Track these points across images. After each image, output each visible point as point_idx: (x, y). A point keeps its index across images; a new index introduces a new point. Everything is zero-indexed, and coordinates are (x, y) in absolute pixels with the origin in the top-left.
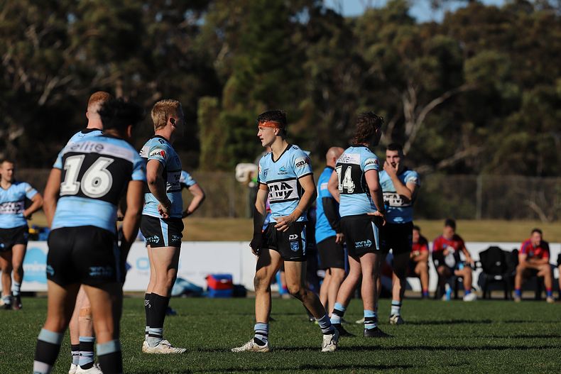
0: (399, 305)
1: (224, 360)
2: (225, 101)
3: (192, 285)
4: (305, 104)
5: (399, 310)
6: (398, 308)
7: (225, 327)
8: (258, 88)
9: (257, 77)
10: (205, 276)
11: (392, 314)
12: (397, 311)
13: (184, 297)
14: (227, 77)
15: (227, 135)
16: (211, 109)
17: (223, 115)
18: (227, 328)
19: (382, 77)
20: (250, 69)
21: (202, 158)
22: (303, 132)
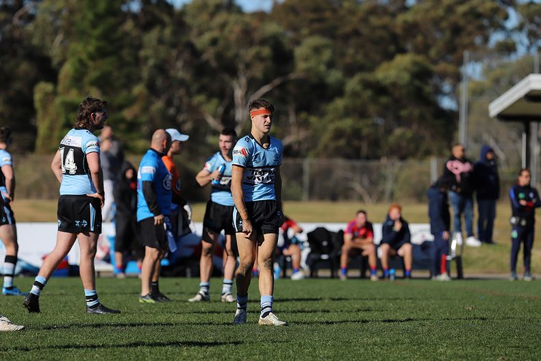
0: (231, 284)
1: (61, 337)
2: (60, 88)
3: (29, 265)
4: (138, 89)
5: (231, 288)
6: (229, 286)
7: (62, 306)
8: (93, 74)
9: (91, 64)
10: (42, 256)
11: (223, 292)
12: (228, 289)
13: (21, 276)
14: (61, 64)
15: (62, 120)
16: (47, 94)
17: (58, 100)
18: (64, 306)
19: (214, 64)
20: (84, 56)
21: (39, 142)
22: (136, 117)
